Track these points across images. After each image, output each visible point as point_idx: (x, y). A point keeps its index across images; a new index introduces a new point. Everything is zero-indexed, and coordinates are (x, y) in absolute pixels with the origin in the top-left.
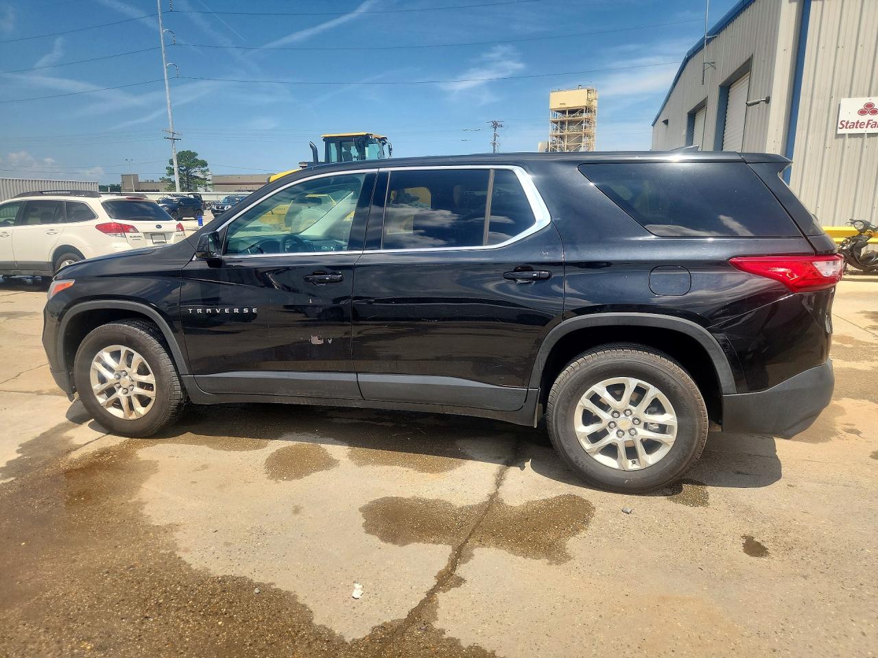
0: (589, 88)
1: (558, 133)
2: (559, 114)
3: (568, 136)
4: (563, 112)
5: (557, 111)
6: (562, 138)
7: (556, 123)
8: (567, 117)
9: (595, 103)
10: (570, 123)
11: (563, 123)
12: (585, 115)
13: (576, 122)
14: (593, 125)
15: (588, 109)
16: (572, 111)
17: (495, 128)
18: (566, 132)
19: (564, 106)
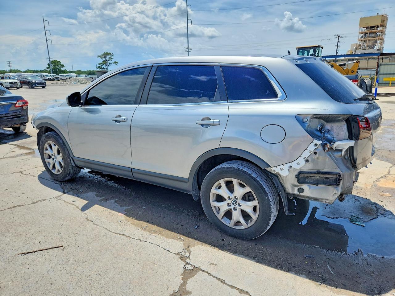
3: (369, 40)
7: (362, 34)
11: (366, 33)
13: (374, 33)
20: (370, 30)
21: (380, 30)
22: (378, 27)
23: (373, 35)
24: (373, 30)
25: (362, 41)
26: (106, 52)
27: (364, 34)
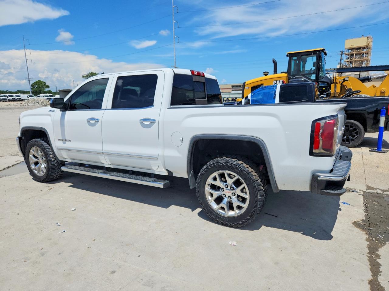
0: (368, 36)
1: (349, 60)
2: (350, 50)
3: (355, 61)
4: (353, 49)
5: (349, 49)
6: (351, 62)
7: (348, 55)
8: (355, 52)
9: (371, 44)
10: (356, 54)
12: (365, 50)
13: (360, 54)
14: (369, 55)
15: (367, 47)
16: (358, 49)
17: (342, 55)
18: (354, 59)
19: (353, 46)
20: (356, 51)
21: (366, 52)
22: (364, 48)
23: (359, 56)
24: (359, 51)
25: (348, 62)
26: (91, 72)
27: (350, 55)
